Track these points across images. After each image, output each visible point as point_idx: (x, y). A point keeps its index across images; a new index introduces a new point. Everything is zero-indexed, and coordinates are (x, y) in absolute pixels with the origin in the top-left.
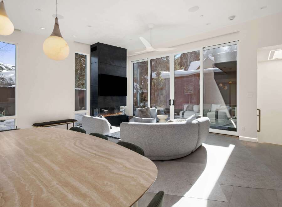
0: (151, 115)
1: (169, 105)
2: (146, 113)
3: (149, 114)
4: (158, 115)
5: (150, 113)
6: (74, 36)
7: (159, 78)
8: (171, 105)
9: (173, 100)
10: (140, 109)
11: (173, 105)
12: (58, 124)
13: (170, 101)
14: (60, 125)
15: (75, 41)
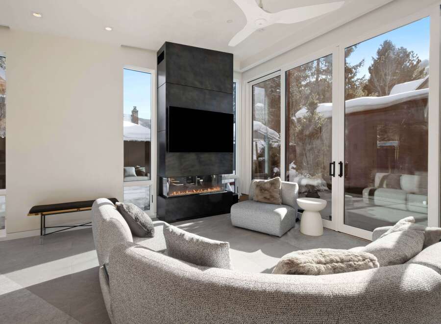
0: (282, 197)
1: (331, 175)
2: (270, 192)
3: (277, 195)
4: (299, 200)
5: (281, 193)
6: (108, 29)
7: (313, 114)
8: (334, 175)
9: (341, 163)
10: (259, 182)
11: (341, 175)
12: (76, 209)
13: (332, 165)
14: (80, 211)
15: (125, 44)
